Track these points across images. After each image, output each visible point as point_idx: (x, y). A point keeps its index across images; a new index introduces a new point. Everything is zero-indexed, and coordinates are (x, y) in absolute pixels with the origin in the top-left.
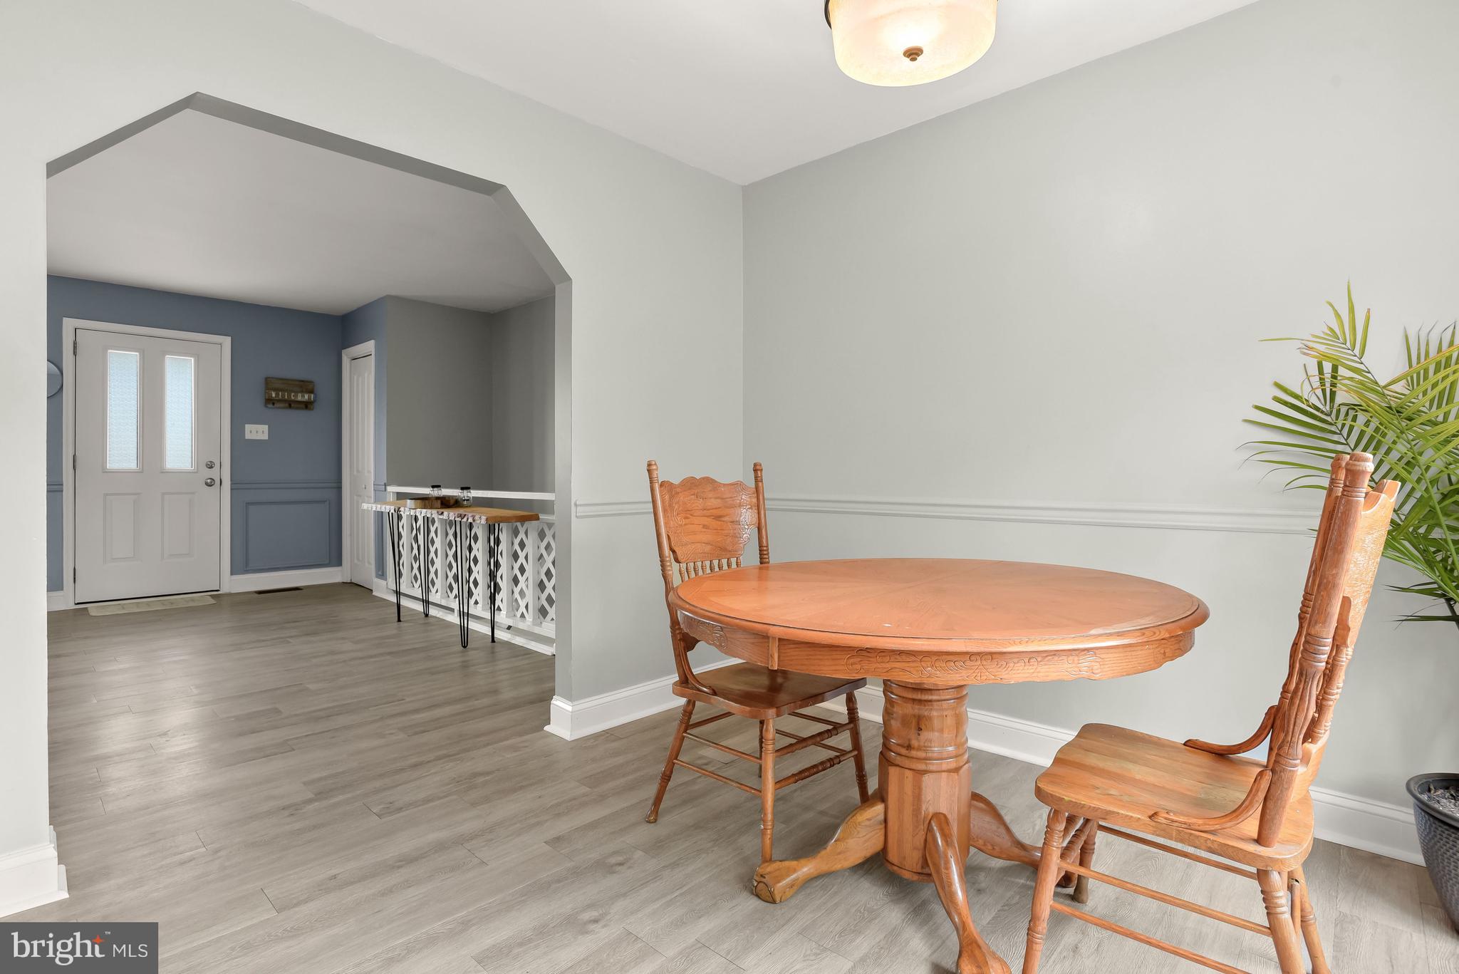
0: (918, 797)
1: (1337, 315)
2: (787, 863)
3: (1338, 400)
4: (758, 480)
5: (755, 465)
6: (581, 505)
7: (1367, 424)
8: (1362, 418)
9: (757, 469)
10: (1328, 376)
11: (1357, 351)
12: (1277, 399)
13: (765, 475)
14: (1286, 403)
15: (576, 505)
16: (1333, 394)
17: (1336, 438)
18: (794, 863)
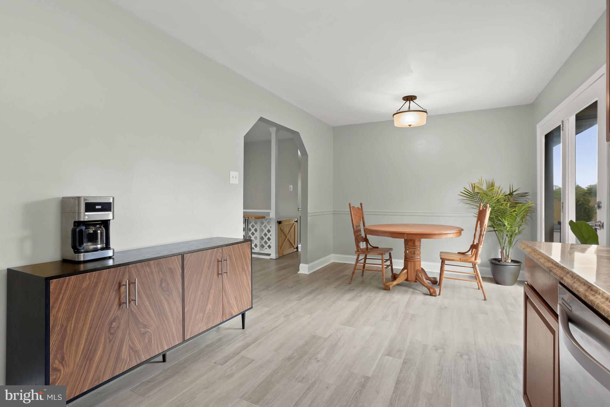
0: (415, 267)
1: (479, 180)
2: (390, 283)
3: (475, 191)
4: (361, 207)
5: (361, 203)
6: (310, 213)
7: (480, 196)
8: (479, 195)
9: (361, 204)
10: (473, 187)
11: (481, 186)
12: (464, 191)
13: (363, 205)
14: (467, 192)
15: (309, 213)
16: (474, 191)
17: (475, 198)
18: (392, 282)
